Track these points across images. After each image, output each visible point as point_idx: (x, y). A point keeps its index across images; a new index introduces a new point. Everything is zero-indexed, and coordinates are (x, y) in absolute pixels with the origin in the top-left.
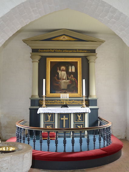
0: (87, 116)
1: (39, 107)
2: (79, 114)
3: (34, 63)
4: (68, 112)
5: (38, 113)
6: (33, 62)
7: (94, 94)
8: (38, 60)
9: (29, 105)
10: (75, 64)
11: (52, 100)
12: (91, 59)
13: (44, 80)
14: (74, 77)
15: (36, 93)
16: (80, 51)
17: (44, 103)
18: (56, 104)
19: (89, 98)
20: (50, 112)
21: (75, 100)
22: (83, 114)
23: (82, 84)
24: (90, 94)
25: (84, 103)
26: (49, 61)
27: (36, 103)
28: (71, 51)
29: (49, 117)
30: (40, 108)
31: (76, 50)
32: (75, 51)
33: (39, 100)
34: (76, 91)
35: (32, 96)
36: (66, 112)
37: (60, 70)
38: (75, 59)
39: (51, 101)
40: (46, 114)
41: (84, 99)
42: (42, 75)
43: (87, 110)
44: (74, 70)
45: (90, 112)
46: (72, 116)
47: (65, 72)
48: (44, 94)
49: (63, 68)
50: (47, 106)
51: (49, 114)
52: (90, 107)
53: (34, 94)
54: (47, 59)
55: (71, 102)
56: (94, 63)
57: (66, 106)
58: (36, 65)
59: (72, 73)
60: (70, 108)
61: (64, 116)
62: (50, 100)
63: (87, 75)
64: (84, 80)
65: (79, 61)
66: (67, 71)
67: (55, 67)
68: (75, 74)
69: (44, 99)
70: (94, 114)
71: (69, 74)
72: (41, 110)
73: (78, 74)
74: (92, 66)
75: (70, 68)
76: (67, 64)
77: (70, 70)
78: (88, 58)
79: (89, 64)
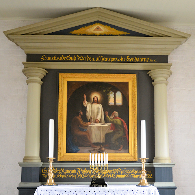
6: (28, 82)
8: (39, 79)
10: (123, 87)
12: (159, 75)
14: (120, 117)
15: (35, 153)
16: (134, 59)
17: (51, 175)
18: (79, 176)
19: (155, 164)
23: (137, 131)
24: (156, 155)
25: (144, 176)
26: (64, 80)
28: (114, 59)
31: (125, 56)
32: (123, 60)
33: (42, 168)
34: (126, 148)
35: (26, 159)
37: (88, 100)
38: (122, 75)
43: (151, 192)
44: (119, 101)
49: (96, 95)
52: (158, 184)
53: (30, 155)
54: (61, 75)
55: (114, 172)
58: (36, 89)
59: (115, 107)
65: (132, 81)
68: (123, 110)
72: (42, 193)
74: (160, 90)
75: (111, 95)
76: (105, 88)
77: (111, 102)
78: (152, 74)
79: (153, 88)
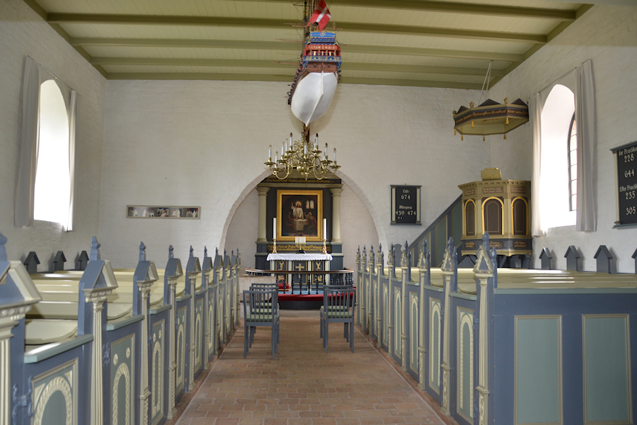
0: (327, 264)
1: (266, 254)
2: (318, 261)
3: (261, 197)
4: (304, 259)
5: (268, 259)
6: (259, 195)
7: (338, 237)
8: (265, 193)
9: (254, 251)
10: (314, 198)
11: (285, 245)
12: (336, 192)
13: (275, 219)
14: (313, 215)
15: (264, 236)
16: (321, 182)
17: (275, 248)
18: (289, 250)
19: (332, 243)
20: (282, 259)
21: (314, 245)
22: (323, 262)
23: (323, 224)
24: (333, 238)
25: (325, 248)
26: (280, 194)
27: (264, 248)
28: (310, 181)
29: (282, 265)
30: (270, 255)
33: (268, 245)
34: (316, 234)
35: (259, 239)
36: (302, 259)
37: (294, 206)
38: (314, 191)
39: (282, 247)
40: (277, 262)
41: (325, 244)
42: (271, 214)
43: (329, 257)
44: (312, 206)
45: (331, 259)
46: (310, 264)
47: (301, 209)
48: (275, 237)
49: (299, 203)
50: (278, 252)
51: (281, 261)
52: (333, 254)
53: (261, 237)
54: (278, 191)
55: (309, 247)
56: (338, 198)
57: (302, 252)
58: (264, 199)
59: (310, 210)
60: (306, 254)
61: (300, 265)
62: (281, 245)
63: (329, 214)
64: (325, 220)
65: (319, 195)
66: (303, 207)
67: (289, 201)
68: (315, 211)
69: (275, 243)
70: (338, 262)
71: (306, 211)
72: (271, 257)
73: (318, 211)
74: (336, 200)
75: (308, 203)
76: (304, 199)
77: (308, 207)
78: (332, 190)
79: (332, 198)
